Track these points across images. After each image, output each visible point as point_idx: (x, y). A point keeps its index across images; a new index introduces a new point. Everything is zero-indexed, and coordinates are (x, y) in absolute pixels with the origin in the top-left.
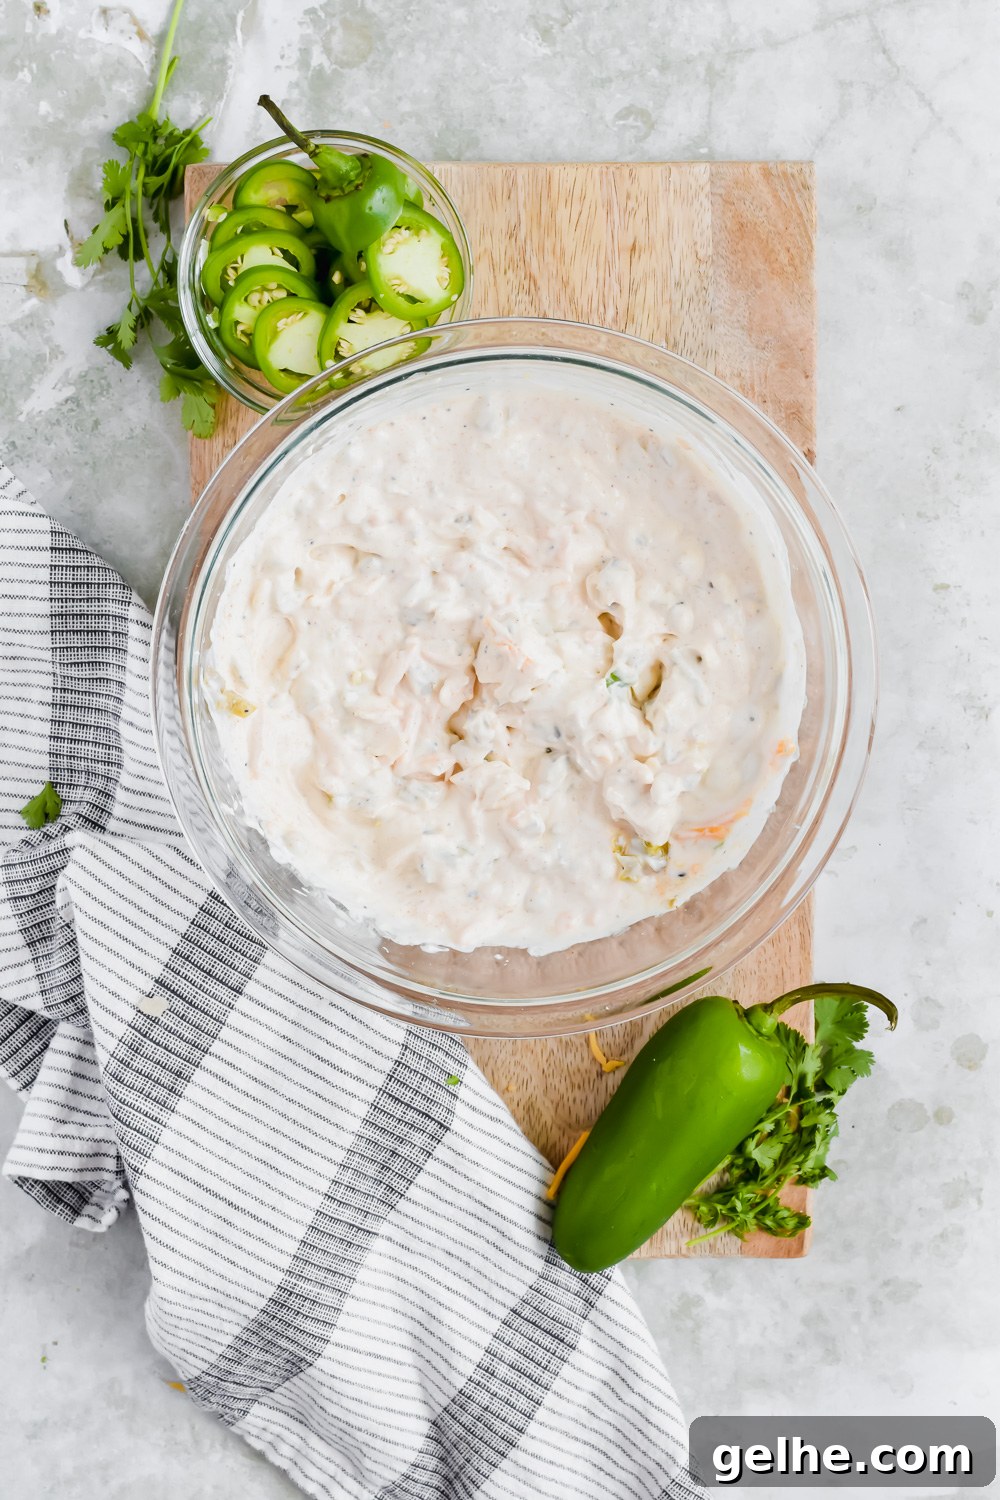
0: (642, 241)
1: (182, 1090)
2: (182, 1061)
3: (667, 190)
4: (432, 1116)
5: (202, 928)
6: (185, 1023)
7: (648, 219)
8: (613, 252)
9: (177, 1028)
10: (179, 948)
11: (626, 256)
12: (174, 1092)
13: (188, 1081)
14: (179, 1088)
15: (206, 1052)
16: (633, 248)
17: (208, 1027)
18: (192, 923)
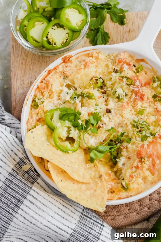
0: (131, 29)
1: (20, 206)
2: (20, 196)
3: (137, 18)
7: (132, 24)
14: (19, 205)
16: (129, 31)
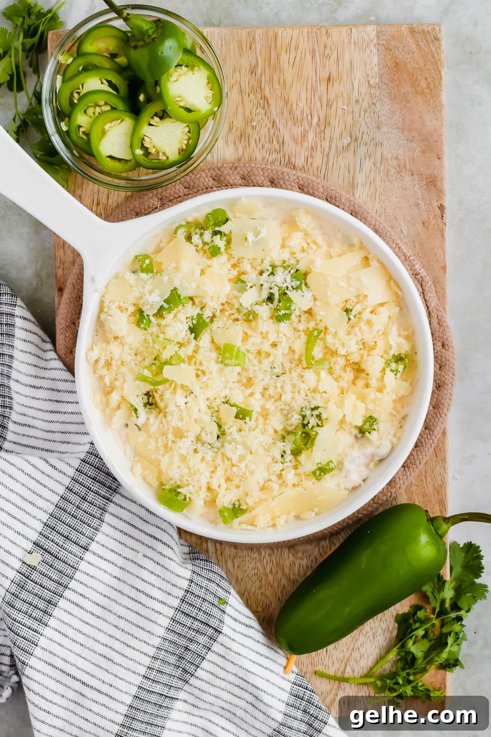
0: (334, 75)
2: (51, 594)
3: (350, 42)
4: (210, 624)
5: (62, 510)
6: (53, 570)
7: (338, 60)
8: (316, 81)
9: (48, 573)
10: (48, 522)
11: (324, 84)
12: (47, 614)
13: (56, 606)
14: (50, 611)
15: (66, 588)
16: (329, 79)
17: (67, 572)
18: (56, 506)
